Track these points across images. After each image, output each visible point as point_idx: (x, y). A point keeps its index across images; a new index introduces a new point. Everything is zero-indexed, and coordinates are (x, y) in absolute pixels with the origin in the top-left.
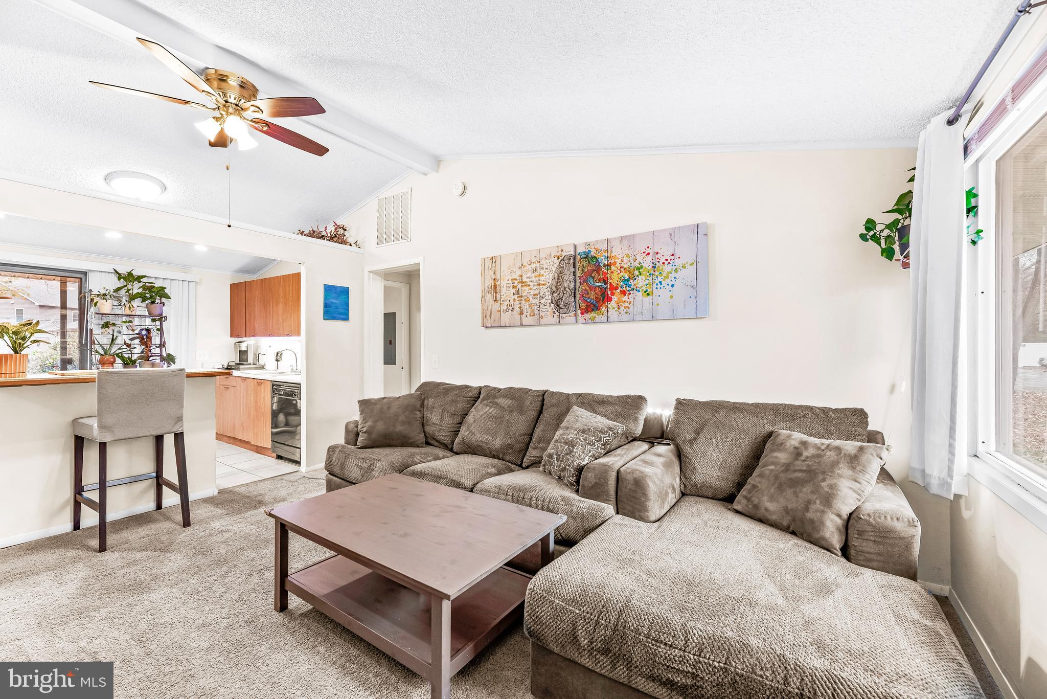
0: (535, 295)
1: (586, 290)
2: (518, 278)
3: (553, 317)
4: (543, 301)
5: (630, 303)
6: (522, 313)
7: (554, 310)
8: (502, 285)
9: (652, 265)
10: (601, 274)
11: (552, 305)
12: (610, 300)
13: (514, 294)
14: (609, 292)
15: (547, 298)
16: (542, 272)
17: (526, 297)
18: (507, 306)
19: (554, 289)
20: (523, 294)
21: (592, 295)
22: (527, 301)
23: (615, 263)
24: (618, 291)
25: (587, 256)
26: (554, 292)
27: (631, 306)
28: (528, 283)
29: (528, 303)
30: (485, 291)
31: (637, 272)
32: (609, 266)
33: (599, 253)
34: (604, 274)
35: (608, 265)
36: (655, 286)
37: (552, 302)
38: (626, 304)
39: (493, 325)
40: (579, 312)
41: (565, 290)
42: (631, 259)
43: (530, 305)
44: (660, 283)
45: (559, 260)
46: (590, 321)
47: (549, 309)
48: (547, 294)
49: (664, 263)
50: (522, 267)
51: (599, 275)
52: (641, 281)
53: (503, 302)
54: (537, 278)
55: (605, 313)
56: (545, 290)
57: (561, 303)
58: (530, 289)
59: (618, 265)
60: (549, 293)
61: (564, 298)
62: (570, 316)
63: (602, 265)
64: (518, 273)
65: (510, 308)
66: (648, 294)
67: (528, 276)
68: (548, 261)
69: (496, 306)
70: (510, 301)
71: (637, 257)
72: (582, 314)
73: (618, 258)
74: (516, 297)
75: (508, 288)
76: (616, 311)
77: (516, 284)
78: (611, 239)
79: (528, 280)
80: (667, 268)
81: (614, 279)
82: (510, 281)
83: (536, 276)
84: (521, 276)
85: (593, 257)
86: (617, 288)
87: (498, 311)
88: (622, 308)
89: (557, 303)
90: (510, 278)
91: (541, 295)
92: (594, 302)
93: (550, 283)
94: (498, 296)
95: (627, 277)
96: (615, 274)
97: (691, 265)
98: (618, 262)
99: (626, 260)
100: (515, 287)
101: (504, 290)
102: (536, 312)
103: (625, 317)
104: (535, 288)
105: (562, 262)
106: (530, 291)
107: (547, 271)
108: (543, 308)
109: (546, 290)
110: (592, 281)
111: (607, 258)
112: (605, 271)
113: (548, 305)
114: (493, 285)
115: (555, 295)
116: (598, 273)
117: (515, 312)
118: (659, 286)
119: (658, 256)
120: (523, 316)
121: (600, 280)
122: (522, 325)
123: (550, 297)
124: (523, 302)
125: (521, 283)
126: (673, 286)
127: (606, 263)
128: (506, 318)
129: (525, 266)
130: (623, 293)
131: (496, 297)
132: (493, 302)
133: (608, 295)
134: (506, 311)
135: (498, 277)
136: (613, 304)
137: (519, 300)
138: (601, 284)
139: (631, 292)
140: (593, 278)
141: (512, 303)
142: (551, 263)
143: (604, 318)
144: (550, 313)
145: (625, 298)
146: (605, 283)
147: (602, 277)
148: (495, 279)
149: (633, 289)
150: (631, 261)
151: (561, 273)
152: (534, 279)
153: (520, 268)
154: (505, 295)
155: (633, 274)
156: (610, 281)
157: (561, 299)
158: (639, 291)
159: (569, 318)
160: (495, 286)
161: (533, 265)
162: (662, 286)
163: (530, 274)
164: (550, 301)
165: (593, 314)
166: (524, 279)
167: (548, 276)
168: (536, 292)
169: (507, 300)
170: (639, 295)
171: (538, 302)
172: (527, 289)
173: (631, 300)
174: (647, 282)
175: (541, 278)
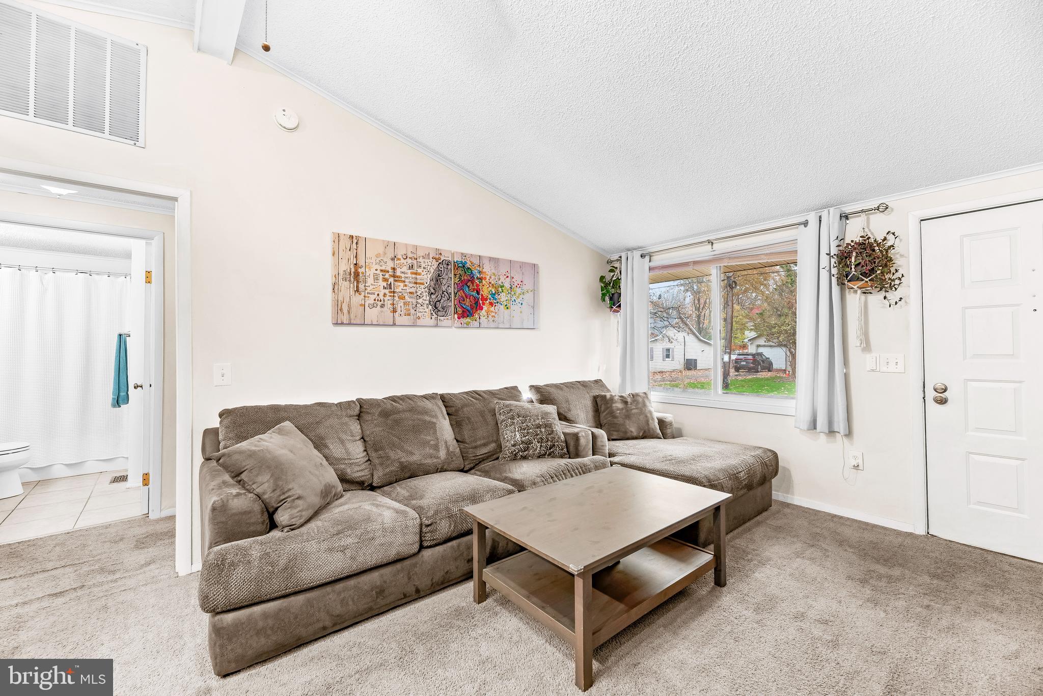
0: (411, 293)
1: (462, 297)
2: (390, 271)
3: (431, 319)
4: (420, 301)
5: (496, 313)
6: (394, 311)
7: (432, 312)
8: (367, 274)
9: (510, 286)
10: (475, 285)
11: (430, 307)
12: (482, 309)
13: (384, 288)
14: (481, 302)
15: (424, 298)
16: (420, 270)
17: (400, 294)
18: (375, 300)
19: (433, 291)
20: (397, 290)
21: (468, 302)
22: (402, 298)
23: (485, 279)
24: (488, 302)
25: (464, 266)
26: (432, 293)
27: (496, 316)
28: (403, 279)
29: (402, 301)
30: (341, 277)
31: (500, 289)
32: (481, 279)
33: (473, 266)
34: (478, 285)
35: (480, 279)
36: (512, 303)
37: (430, 302)
38: (493, 314)
39: (352, 322)
40: (456, 316)
41: (443, 293)
42: (497, 277)
43: (405, 303)
44: (515, 300)
45: (438, 263)
46: (465, 325)
47: (427, 310)
48: (424, 294)
49: (516, 286)
50: (396, 259)
51: (473, 285)
52: (503, 297)
53: (369, 295)
54: (414, 276)
55: (478, 320)
56: (422, 290)
57: (439, 306)
58: (406, 286)
59: (487, 280)
60: (427, 294)
61: (442, 301)
62: (447, 319)
63: (475, 277)
64: (390, 264)
65: (380, 303)
66: (507, 308)
67: (403, 270)
68: (426, 261)
69: (357, 299)
70: (378, 295)
71: (501, 277)
72: (459, 318)
73: (487, 275)
74: (387, 291)
75: (376, 279)
76: (486, 318)
77: (387, 276)
78: (483, 256)
79: (403, 275)
80: (518, 291)
81: (485, 291)
82: (378, 272)
83: (412, 273)
84: (394, 269)
85: (469, 268)
86: (486, 300)
87: (361, 305)
88: (490, 316)
89: (435, 305)
90: (379, 268)
91: (418, 294)
92: (469, 308)
93: (428, 283)
94: (361, 286)
95: (494, 292)
96: (485, 288)
97: (531, 291)
98: (488, 278)
99: (493, 277)
100: (385, 280)
101: (370, 281)
102: (412, 311)
103: (492, 325)
104: (411, 285)
105: (441, 266)
106: (405, 288)
107: (425, 270)
108: (420, 309)
109: (423, 290)
110: (467, 289)
111: (480, 272)
112: (478, 283)
113: (425, 306)
114: (353, 270)
115: (433, 297)
116: (473, 284)
117: (385, 309)
118: (514, 303)
119: (513, 280)
120: (397, 315)
121: (474, 289)
122: (394, 325)
123: (428, 298)
124: (396, 298)
125: (394, 276)
126: (522, 304)
127: (479, 276)
128: (372, 314)
129: (399, 259)
130: (491, 304)
131: (357, 287)
132: (352, 292)
133: (480, 304)
134: (373, 306)
135: (361, 262)
136: (483, 312)
137: (390, 296)
138: (474, 293)
139: (497, 304)
140: (469, 287)
141: (381, 297)
142: (430, 264)
143: (477, 324)
144: (428, 314)
145: (492, 309)
146: (478, 294)
147: (475, 287)
148: (356, 264)
149: (498, 303)
150: (497, 280)
151: (439, 276)
152: (410, 275)
153: (393, 259)
154: (372, 287)
155: (498, 290)
156: (481, 292)
157: (439, 301)
158: (502, 305)
159: (445, 321)
160: (357, 274)
161: (409, 261)
162: (516, 303)
163: (405, 269)
164: (428, 302)
165: (468, 320)
166: (398, 273)
167: (425, 276)
168: (413, 290)
169: (374, 294)
170: (502, 307)
171: (414, 301)
172: (402, 285)
173: (497, 311)
174: (507, 298)
175: (418, 277)
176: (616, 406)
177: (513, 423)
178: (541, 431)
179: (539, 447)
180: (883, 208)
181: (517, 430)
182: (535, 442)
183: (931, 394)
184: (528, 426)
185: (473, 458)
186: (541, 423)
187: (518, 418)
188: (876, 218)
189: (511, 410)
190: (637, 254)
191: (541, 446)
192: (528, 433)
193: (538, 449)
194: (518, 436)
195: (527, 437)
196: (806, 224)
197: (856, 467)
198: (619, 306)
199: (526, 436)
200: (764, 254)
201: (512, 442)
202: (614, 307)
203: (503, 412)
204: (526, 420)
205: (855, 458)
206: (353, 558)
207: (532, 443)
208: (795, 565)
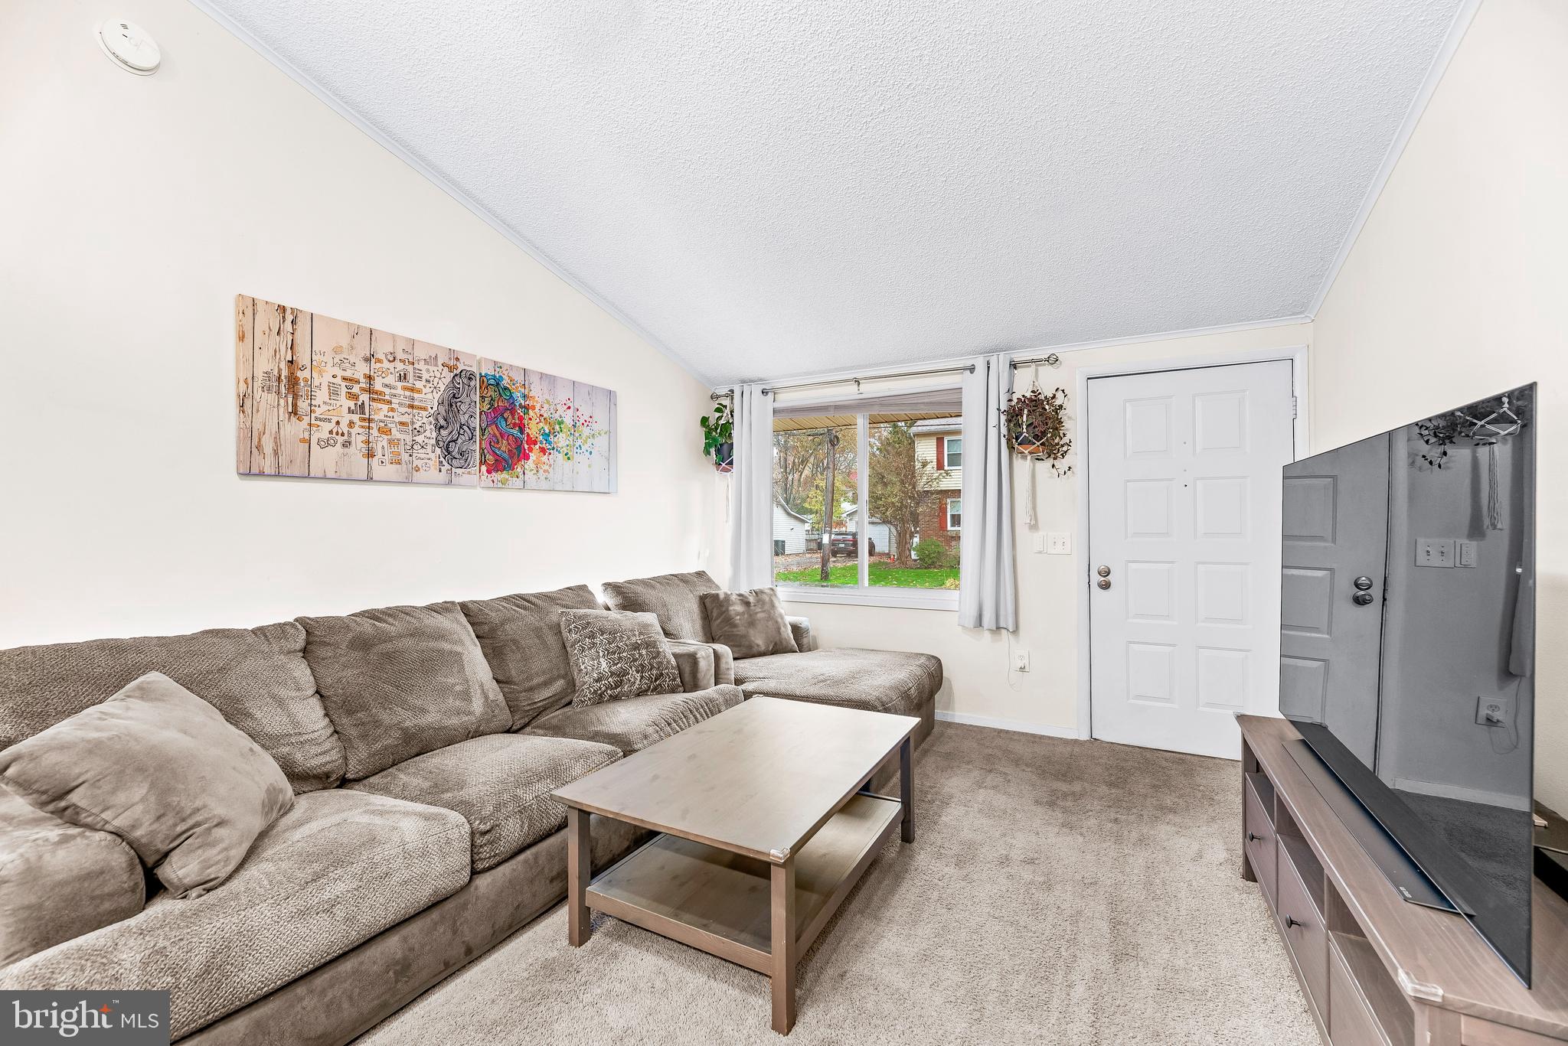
0: (402, 424)
1: (495, 435)
2: (362, 380)
3: (440, 471)
4: (420, 439)
5: (550, 465)
6: (370, 454)
7: (442, 459)
8: (316, 383)
9: (572, 423)
10: (516, 417)
11: (438, 451)
12: (527, 457)
13: (350, 411)
14: (526, 447)
15: (428, 434)
16: (419, 385)
17: (382, 425)
18: (331, 432)
19: (442, 422)
20: (376, 417)
21: (504, 446)
22: (384, 431)
23: (533, 408)
24: (537, 447)
25: (498, 384)
26: (442, 427)
27: (551, 470)
28: (387, 397)
29: (386, 437)
30: (258, 384)
31: (557, 427)
32: (526, 408)
33: (514, 384)
34: (521, 418)
35: (524, 407)
36: (575, 450)
37: (437, 441)
38: (546, 467)
39: (283, 471)
40: (484, 468)
41: (461, 427)
42: (552, 407)
43: (390, 442)
44: (580, 446)
45: (452, 375)
46: (500, 485)
47: (432, 456)
48: (428, 427)
49: (583, 424)
50: (373, 360)
51: (513, 418)
52: (562, 440)
53: (318, 423)
54: (408, 393)
55: (521, 476)
56: (423, 419)
57: (455, 449)
58: (392, 410)
59: (537, 410)
60: (432, 426)
61: (460, 441)
62: (469, 473)
63: (517, 404)
64: (361, 370)
65: (340, 439)
66: (569, 459)
67: (387, 381)
68: (432, 368)
69: (294, 429)
70: (338, 423)
71: (559, 407)
72: (489, 472)
73: (537, 402)
74: (356, 418)
75: (333, 392)
76: (534, 474)
77: (356, 390)
78: (530, 370)
79: (387, 391)
80: (586, 431)
81: (533, 429)
82: (338, 380)
83: (405, 388)
84: (370, 378)
85: (506, 389)
86: (535, 443)
87: (303, 441)
88: (541, 471)
89: (448, 448)
90: (340, 373)
91: (417, 426)
92: (506, 456)
93: (435, 408)
94: (303, 405)
95: (547, 431)
96: (534, 422)
97: (606, 433)
98: (538, 407)
99: (546, 406)
100: (353, 396)
101: (321, 396)
102: (405, 457)
103: (544, 484)
104: (403, 410)
105: (458, 379)
106: (391, 414)
107: (428, 385)
108: (420, 452)
109: (425, 420)
110: (503, 423)
111: (525, 396)
112: (522, 414)
113: (429, 448)
114: (284, 373)
115: (444, 433)
116: (513, 414)
117: (352, 449)
118: (579, 451)
119: (578, 413)
120: (375, 461)
121: (514, 424)
122: (370, 479)
123: (434, 435)
124: (374, 432)
125: (370, 391)
126: (591, 453)
127: (523, 402)
128: (325, 459)
129: (379, 361)
130: (543, 450)
131: (295, 405)
132: (284, 416)
133: (525, 450)
134: (327, 443)
135: (303, 358)
136: (530, 464)
137: (362, 427)
138: (515, 432)
139: (552, 451)
140: (506, 420)
141: (344, 427)
142: (438, 375)
143: (519, 483)
144: (434, 463)
145: (544, 458)
146: (522, 432)
147: (517, 421)
148: (291, 362)
149: (553, 449)
150: (552, 411)
151: (454, 396)
152: (399, 391)
153: (368, 360)
154: (324, 408)
155: (554, 429)
156: (527, 430)
157: (454, 441)
158: (559, 452)
159: (465, 476)
160: (293, 382)
161: (400, 366)
162: (581, 451)
163: (391, 379)
164: (434, 442)
165: (504, 475)
166: (378, 385)
167: (430, 396)
168: (406, 419)
169: (329, 421)
170: (560, 456)
171: (409, 439)
172: (385, 407)
173: (552, 461)
174: (568, 442)
175: (416, 395)
176: (734, 610)
177: (594, 644)
178: (641, 655)
179: (639, 678)
180: (1052, 360)
181: (601, 654)
182: (632, 671)
183: (1096, 578)
184: (620, 648)
185: (529, 708)
186: (639, 642)
187: (602, 635)
188: (1045, 370)
189: (588, 623)
190: (757, 389)
191: (642, 677)
192: (620, 658)
193: (638, 682)
194: (604, 665)
195: (619, 665)
196: (972, 369)
197: (1022, 669)
198: (731, 463)
199: (618, 663)
200: (923, 403)
201: (595, 675)
202: (724, 465)
203: (575, 627)
204: (615, 638)
205: (1021, 657)
206: (349, 920)
207: (628, 674)
208: (980, 799)
